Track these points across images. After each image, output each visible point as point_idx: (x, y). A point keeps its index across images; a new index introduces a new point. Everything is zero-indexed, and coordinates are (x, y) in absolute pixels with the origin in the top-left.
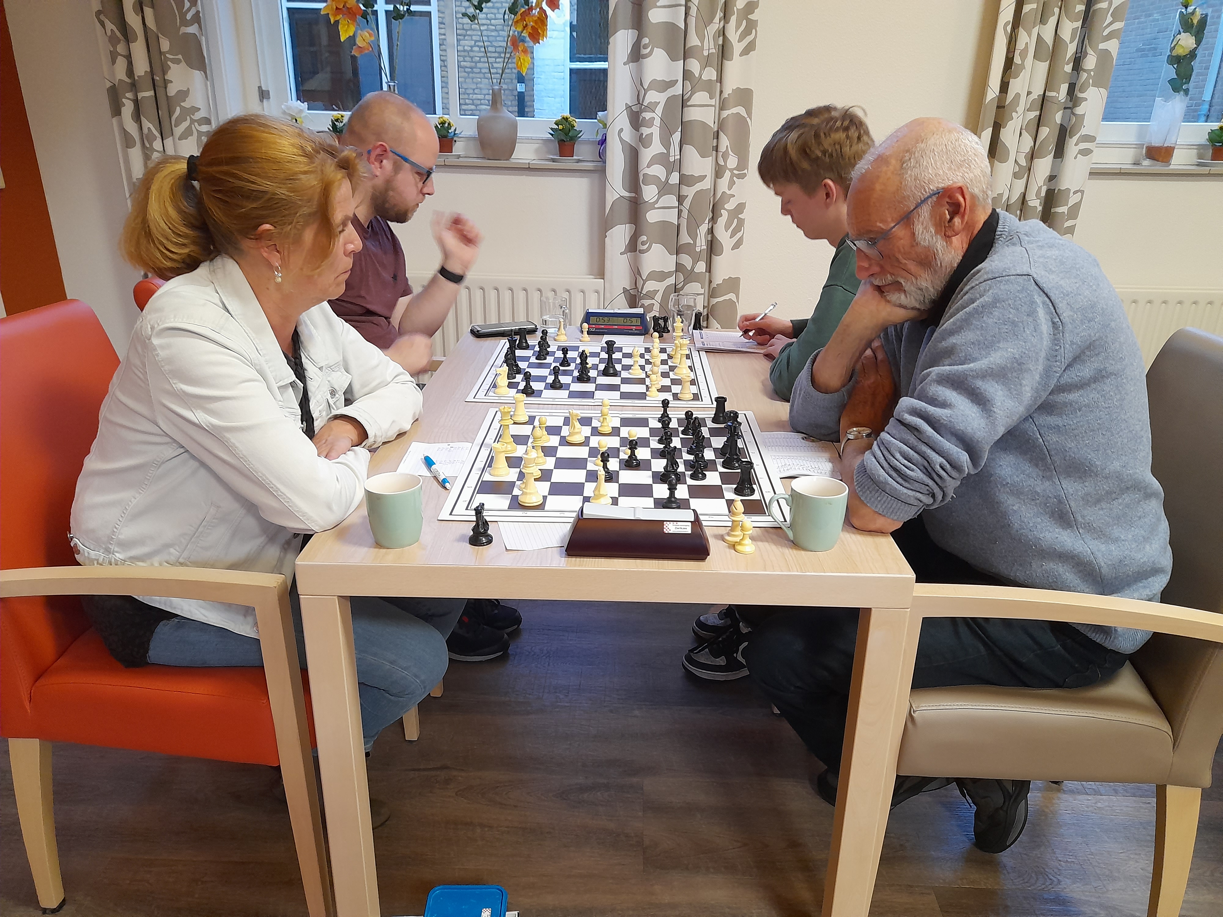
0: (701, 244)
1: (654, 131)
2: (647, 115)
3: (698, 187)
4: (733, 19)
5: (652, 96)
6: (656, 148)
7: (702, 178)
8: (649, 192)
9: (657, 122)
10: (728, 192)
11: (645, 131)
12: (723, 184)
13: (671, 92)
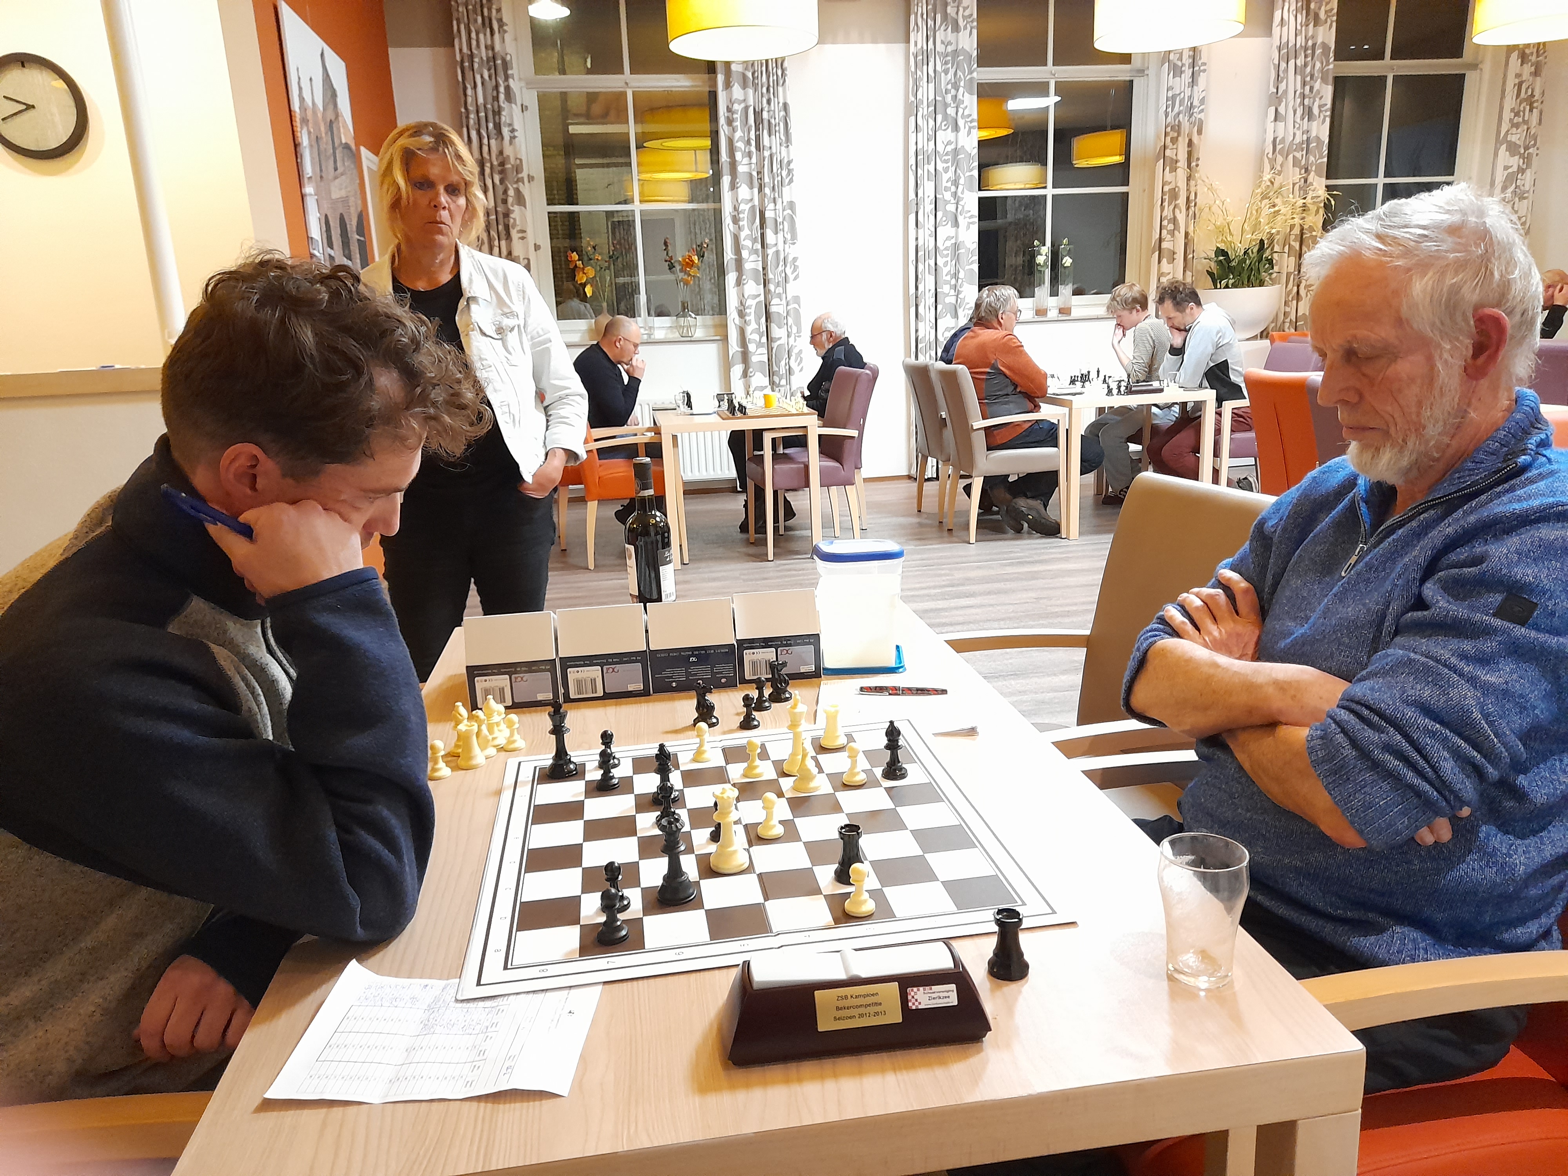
0: (783, 371)
1: (751, 318)
2: (748, 311)
3: (778, 342)
4: (788, 265)
5: (749, 302)
6: (753, 326)
7: (780, 338)
8: (752, 347)
9: (753, 314)
10: (794, 344)
11: (747, 318)
12: (791, 340)
13: (758, 300)
